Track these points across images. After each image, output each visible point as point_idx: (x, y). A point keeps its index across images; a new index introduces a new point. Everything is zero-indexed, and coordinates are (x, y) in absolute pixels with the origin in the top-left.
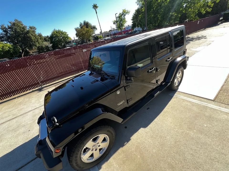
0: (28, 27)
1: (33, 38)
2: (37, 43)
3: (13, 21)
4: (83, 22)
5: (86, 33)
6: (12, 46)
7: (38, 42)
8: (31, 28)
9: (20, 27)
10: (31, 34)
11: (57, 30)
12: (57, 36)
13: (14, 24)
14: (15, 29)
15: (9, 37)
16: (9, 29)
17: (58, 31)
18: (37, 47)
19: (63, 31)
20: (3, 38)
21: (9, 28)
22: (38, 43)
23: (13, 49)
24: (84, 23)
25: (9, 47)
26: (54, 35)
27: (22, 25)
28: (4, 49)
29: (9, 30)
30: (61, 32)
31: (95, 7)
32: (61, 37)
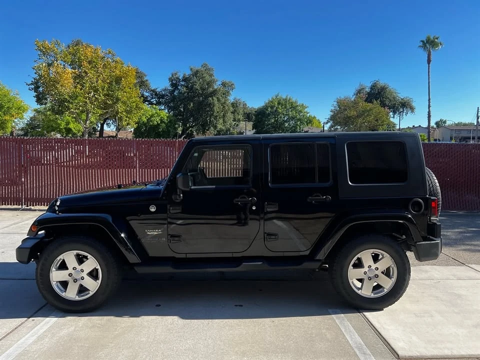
0: (219, 83)
1: (217, 107)
2: (221, 121)
3: (198, 67)
4: (370, 85)
5: (358, 116)
6: (167, 117)
7: (223, 120)
8: (224, 84)
9: (204, 81)
10: (218, 98)
11: (284, 97)
12: (276, 113)
13: (196, 73)
14: (194, 84)
15: (174, 97)
16: (183, 81)
17: (285, 100)
18: (217, 131)
19: (296, 102)
20: (163, 98)
21: (185, 79)
22: (224, 122)
23: (166, 125)
24: (371, 88)
25: (162, 117)
26: (269, 109)
27: (211, 75)
28: (151, 121)
29: (183, 83)
30: (292, 105)
31: (429, 44)
32: (284, 118)
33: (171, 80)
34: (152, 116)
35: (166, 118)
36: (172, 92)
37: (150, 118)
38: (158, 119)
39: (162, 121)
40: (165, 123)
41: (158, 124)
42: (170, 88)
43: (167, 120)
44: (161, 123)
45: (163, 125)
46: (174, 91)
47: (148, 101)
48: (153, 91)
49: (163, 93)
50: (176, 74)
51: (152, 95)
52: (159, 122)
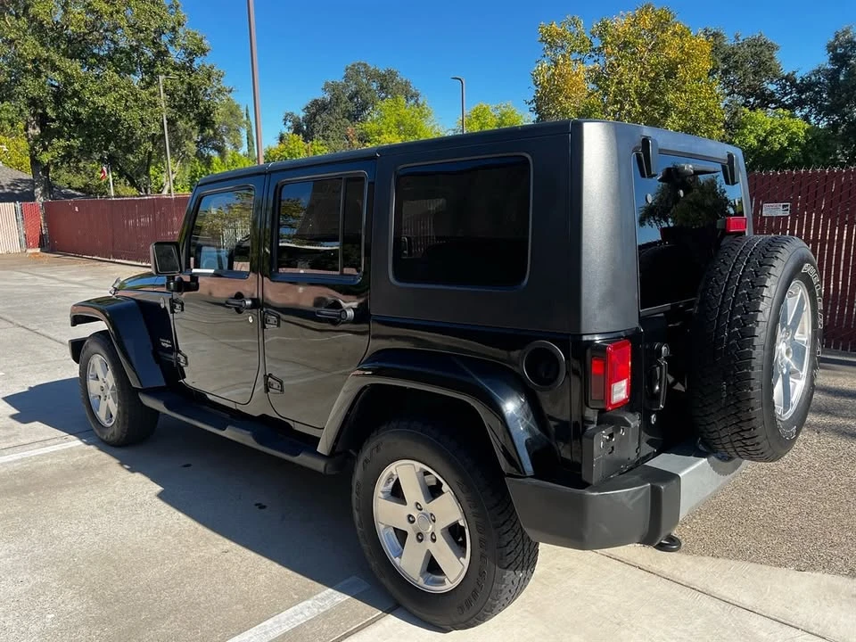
33: (831, 48)
34: (772, 132)
35: (802, 134)
36: (833, 75)
37: (766, 137)
38: (783, 138)
39: (791, 142)
40: (799, 144)
41: (783, 149)
42: (829, 67)
43: (805, 138)
44: (789, 145)
45: (796, 149)
46: (837, 72)
47: (775, 102)
48: (787, 78)
49: (813, 78)
50: (846, 32)
51: (784, 87)
52: (786, 145)
